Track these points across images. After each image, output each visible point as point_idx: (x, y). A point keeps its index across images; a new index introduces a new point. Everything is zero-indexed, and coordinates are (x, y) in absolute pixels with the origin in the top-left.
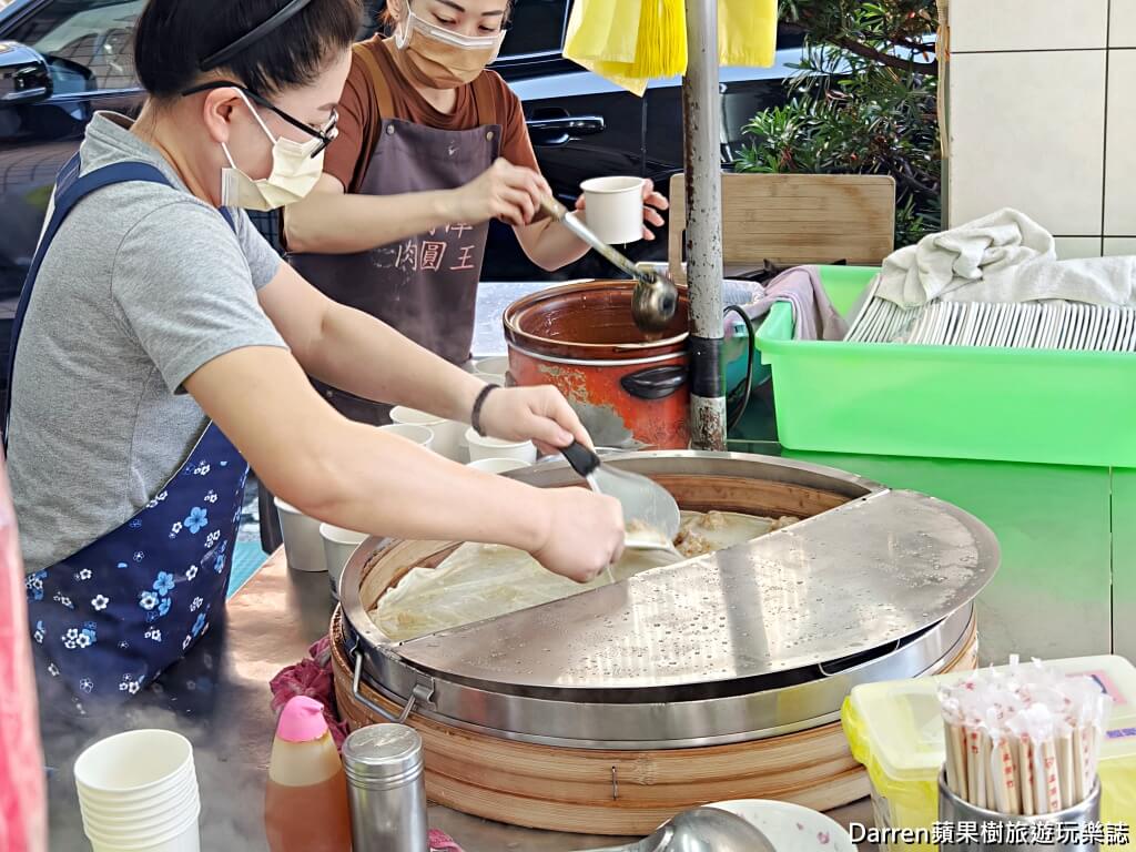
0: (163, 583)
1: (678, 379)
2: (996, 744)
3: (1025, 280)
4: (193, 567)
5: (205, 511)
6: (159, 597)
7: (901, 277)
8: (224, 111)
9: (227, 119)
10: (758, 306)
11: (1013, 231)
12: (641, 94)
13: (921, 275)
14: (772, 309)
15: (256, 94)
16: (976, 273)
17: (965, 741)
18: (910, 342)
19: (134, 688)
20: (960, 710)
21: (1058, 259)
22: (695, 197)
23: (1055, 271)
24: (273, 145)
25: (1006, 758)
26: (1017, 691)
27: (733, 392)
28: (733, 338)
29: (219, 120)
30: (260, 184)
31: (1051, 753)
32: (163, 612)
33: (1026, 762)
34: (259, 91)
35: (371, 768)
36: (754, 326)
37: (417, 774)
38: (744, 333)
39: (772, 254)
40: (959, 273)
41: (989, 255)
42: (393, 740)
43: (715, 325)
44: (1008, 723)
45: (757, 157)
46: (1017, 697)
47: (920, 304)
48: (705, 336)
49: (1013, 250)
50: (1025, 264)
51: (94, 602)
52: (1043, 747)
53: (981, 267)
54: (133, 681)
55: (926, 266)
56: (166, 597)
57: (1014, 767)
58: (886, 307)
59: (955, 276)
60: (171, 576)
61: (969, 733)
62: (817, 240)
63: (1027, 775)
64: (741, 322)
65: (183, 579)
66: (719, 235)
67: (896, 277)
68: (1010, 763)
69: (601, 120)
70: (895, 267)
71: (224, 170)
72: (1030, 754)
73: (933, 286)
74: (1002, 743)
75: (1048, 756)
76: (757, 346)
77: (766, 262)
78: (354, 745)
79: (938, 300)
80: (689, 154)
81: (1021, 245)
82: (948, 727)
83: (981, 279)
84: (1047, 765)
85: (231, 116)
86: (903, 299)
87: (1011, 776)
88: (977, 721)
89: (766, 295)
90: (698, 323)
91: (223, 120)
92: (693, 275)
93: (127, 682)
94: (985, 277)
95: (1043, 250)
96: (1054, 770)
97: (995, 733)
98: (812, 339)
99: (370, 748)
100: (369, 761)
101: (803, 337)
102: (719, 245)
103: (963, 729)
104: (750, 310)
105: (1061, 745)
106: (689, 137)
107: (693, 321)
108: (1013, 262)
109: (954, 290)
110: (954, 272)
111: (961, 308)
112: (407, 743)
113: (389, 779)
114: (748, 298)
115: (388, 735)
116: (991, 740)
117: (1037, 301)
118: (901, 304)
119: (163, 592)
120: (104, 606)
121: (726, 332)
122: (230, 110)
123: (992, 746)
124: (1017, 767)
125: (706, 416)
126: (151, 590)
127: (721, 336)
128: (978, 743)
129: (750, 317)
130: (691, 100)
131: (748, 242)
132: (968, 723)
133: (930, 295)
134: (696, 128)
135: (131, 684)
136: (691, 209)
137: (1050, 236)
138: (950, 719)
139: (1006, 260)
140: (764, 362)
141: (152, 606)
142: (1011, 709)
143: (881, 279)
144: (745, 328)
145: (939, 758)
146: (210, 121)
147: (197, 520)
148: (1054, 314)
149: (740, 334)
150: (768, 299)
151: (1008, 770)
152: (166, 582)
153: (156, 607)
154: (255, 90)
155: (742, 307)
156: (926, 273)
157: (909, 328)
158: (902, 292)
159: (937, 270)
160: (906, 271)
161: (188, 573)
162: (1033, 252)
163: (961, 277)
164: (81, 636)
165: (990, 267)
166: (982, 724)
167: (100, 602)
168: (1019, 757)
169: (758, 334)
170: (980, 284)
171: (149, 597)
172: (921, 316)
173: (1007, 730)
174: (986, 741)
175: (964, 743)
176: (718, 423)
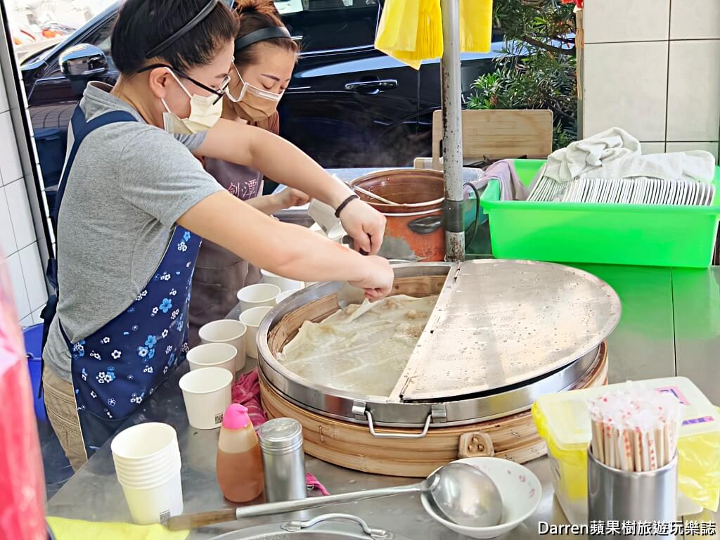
0: (151, 342)
1: (439, 223)
2: (621, 433)
3: (625, 167)
4: (165, 330)
5: (170, 300)
6: (149, 349)
7: (558, 165)
8: (161, 81)
9: (163, 85)
10: (480, 182)
11: (618, 140)
12: (418, 68)
13: (569, 164)
14: (489, 184)
15: (178, 70)
16: (599, 163)
17: (603, 431)
18: (563, 201)
19: (139, 400)
20: (600, 413)
21: (642, 155)
22: (447, 124)
23: (641, 161)
24: (190, 99)
25: (626, 440)
26: (632, 403)
27: (468, 228)
28: (468, 200)
29: (159, 86)
30: (185, 120)
31: (652, 437)
32: (151, 356)
33: (637, 443)
34: (180, 68)
35: (274, 444)
36: (479, 193)
37: (300, 445)
38: (474, 197)
39: (488, 152)
40: (589, 163)
41: (605, 153)
42: (286, 428)
43: (458, 193)
44: (628, 422)
45: (478, 101)
46: (632, 406)
47: (568, 180)
48: (453, 200)
49: (618, 150)
50: (625, 157)
51: (113, 354)
52: (647, 435)
53: (601, 159)
54: (138, 397)
55: (571, 159)
56: (152, 348)
57: (631, 445)
58: (550, 182)
59: (587, 165)
60: (155, 337)
61: (605, 426)
62: (512, 145)
63: (638, 450)
64: (472, 191)
65: (160, 337)
66: (461, 145)
67: (555, 166)
68: (628, 443)
69: (396, 81)
70: (554, 160)
71: (164, 114)
72: (640, 438)
73: (576, 169)
74: (624, 433)
75: (650, 439)
76: (481, 204)
77: (484, 157)
78: (264, 431)
79: (578, 177)
80: (444, 101)
81: (623, 147)
82: (593, 423)
83: (601, 166)
84: (649, 444)
85: (165, 83)
86: (559, 177)
87: (629, 451)
88: (610, 420)
89: (485, 176)
90: (450, 192)
91: (161, 86)
92: (447, 167)
93: (135, 398)
94: (604, 165)
95: (635, 149)
96: (653, 447)
97: (621, 428)
98: (510, 200)
99: (273, 432)
100: (273, 440)
101: (505, 199)
102: (461, 150)
103: (602, 424)
104: (477, 184)
105: (657, 433)
106: (444, 91)
107: (447, 191)
108: (618, 157)
109: (587, 172)
110: (586, 162)
111: (590, 182)
112: (294, 429)
113: (284, 449)
114: (476, 177)
115: (283, 425)
116: (618, 431)
117: (631, 178)
118: (558, 180)
119: (151, 346)
120: (119, 356)
121: (464, 197)
122: (165, 79)
123: (618, 434)
124: (633, 446)
125: (454, 242)
126: (144, 346)
127: (462, 199)
128: (611, 432)
129: (477, 188)
130: (445, 72)
131: (474, 146)
132: (605, 421)
133: (573, 175)
134: (448, 87)
135: (137, 398)
136: (445, 131)
137: (638, 142)
138: (595, 419)
139: (615, 156)
140: (485, 213)
141: (145, 354)
142: (629, 413)
143: (547, 166)
144: (474, 194)
145: (588, 438)
146: (153, 87)
147: (166, 305)
148: (641, 185)
149: (471, 198)
150: (486, 178)
151: (627, 447)
152: (152, 340)
153: (147, 355)
154: (176, 68)
155: (472, 182)
156: (572, 163)
157: (563, 193)
158: (558, 174)
159: (577, 161)
160: (560, 162)
161: (163, 334)
162: (629, 151)
163: (590, 165)
164: (107, 376)
165: (606, 159)
166: (612, 422)
167: (116, 354)
168: (633, 439)
169: (482, 198)
170: (600, 169)
171: (144, 350)
172: (569, 186)
173: (627, 425)
174: (615, 431)
175: (602, 432)
176: (460, 246)
